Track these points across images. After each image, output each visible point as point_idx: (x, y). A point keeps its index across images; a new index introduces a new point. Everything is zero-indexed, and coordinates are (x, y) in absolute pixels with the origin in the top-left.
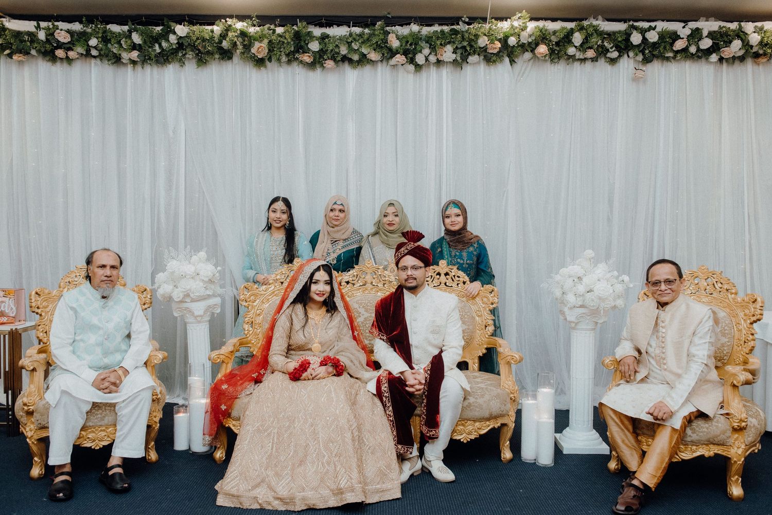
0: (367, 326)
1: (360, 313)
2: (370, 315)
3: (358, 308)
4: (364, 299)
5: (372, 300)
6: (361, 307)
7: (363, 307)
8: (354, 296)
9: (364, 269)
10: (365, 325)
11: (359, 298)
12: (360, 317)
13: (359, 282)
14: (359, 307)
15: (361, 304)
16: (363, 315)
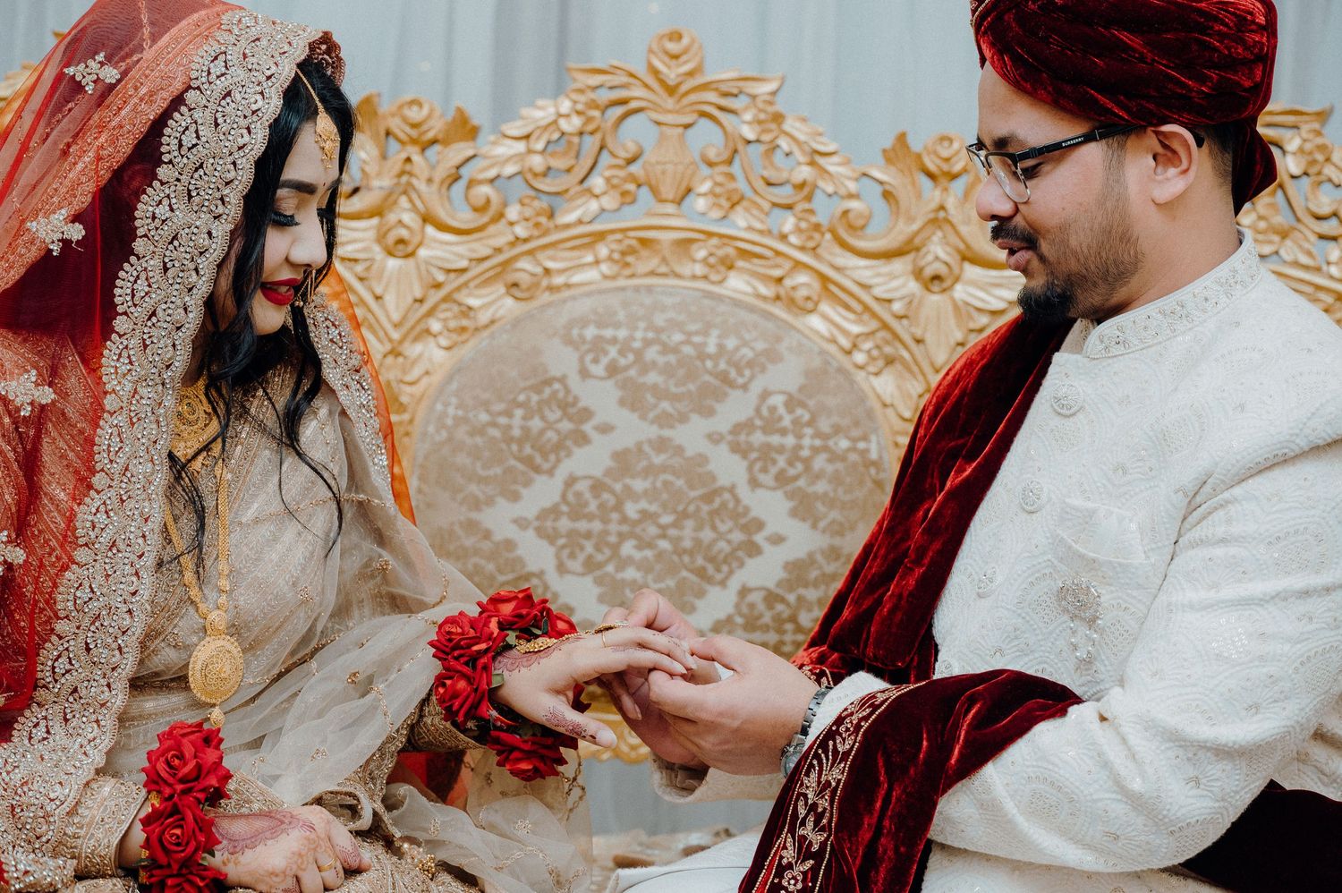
0: (631, 510)
1: (587, 414)
2: (653, 431)
3: (574, 382)
4: (621, 316)
5: (678, 326)
6: (598, 370)
7: (613, 370)
8: (552, 289)
9: (638, 92)
10: (619, 507)
11: (583, 307)
12: (583, 439)
13: (597, 182)
14: (584, 374)
15: (598, 346)
16: (605, 429)
